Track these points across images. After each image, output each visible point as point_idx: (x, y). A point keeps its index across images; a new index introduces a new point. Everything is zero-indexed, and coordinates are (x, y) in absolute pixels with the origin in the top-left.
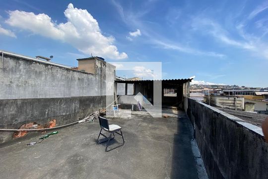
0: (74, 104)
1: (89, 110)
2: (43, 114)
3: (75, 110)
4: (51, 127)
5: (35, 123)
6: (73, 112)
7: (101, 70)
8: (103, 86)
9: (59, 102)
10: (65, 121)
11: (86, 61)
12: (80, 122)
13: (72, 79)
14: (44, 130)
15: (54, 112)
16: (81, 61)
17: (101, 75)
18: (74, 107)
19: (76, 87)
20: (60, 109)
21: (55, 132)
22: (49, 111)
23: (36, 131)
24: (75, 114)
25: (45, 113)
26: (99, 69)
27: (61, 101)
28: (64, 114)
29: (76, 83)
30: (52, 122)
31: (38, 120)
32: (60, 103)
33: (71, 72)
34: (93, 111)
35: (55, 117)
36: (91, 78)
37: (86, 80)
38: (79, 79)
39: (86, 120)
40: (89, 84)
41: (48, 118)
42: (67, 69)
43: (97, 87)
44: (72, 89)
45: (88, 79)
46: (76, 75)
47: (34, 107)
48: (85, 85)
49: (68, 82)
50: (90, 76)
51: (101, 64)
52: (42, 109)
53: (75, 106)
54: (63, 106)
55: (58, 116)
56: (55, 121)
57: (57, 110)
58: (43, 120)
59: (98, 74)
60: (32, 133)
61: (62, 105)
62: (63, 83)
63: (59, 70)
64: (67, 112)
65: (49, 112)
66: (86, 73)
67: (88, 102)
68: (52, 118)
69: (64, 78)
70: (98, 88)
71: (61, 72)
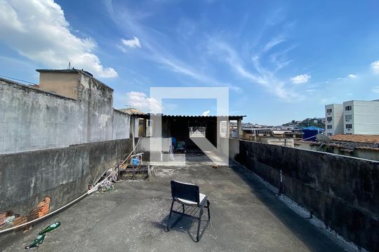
0: (81, 159)
1: (100, 168)
2: (24, 189)
3: (83, 171)
4: (41, 216)
5: (9, 214)
6: (80, 176)
7: (90, 95)
8: (92, 122)
9: (55, 158)
10: (66, 197)
11: (56, 75)
12: (89, 192)
13: (34, 108)
14: (28, 226)
15: (47, 181)
16: (47, 75)
17: (89, 103)
18: (81, 165)
19: (42, 124)
20: (58, 174)
21: (54, 225)
22: (37, 179)
23: (12, 231)
24: (83, 178)
25: (29, 186)
26: (87, 93)
27: (60, 155)
28: (64, 182)
29: (42, 115)
30: (42, 204)
31: (16, 204)
32: (58, 160)
33: (32, 93)
34: (104, 168)
35: (49, 191)
36: (72, 107)
37: (61, 110)
38: (48, 108)
39: (99, 187)
40: (67, 118)
41: (34, 197)
42: (24, 88)
43: (81, 123)
44: (32, 127)
45: (66, 109)
46: (43, 100)
47: (7, 176)
48: (60, 120)
49: (25, 113)
50: (70, 104)
51: (90, 84)
52: (23, 179)
53: (83, 161)
54: (63, 165)
55: (54, 189)
56: (48, 199)
57: (53, 175)
58: (26, 202)
59: (84, 100)
60: (5, 237)
61: (61, 165)
62: (13, 115)
63: (6, 87)
64: (69, 178)
65: (38, 183)
66: (62, 98)
67: (98, 152)
68: (44, 195)
69: (15, 104)
70: (84, 125)
71: (10, 92)
